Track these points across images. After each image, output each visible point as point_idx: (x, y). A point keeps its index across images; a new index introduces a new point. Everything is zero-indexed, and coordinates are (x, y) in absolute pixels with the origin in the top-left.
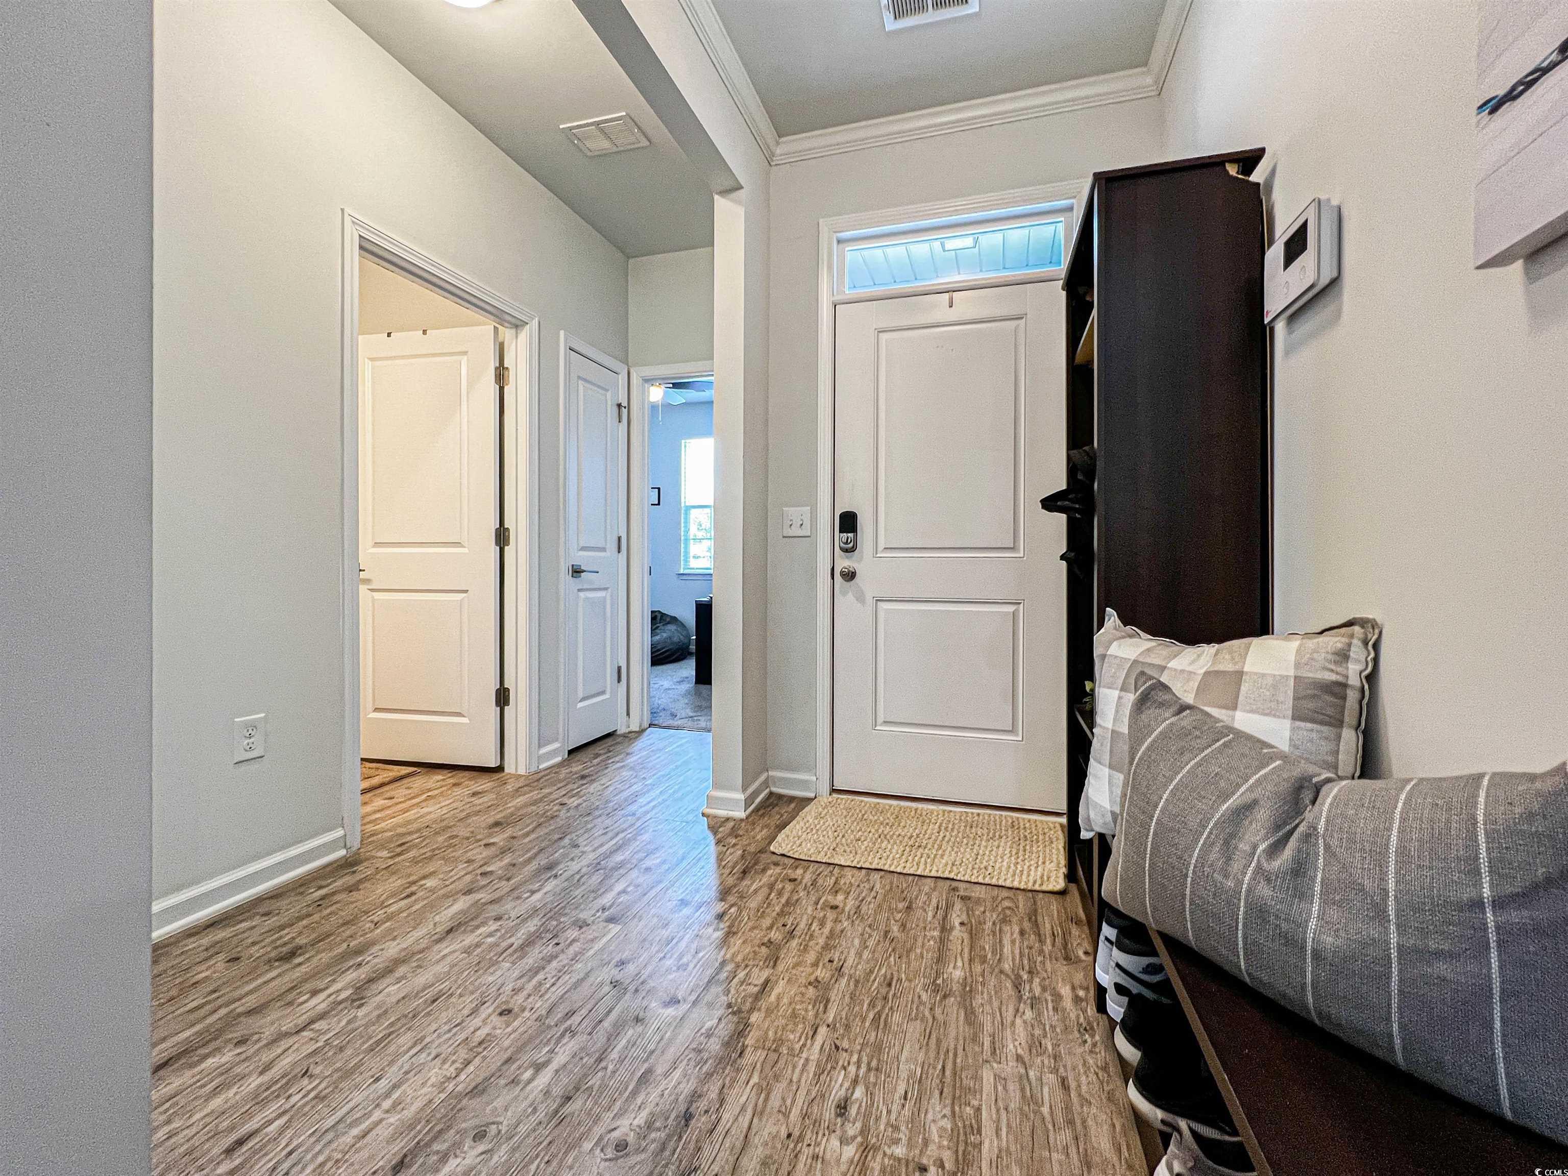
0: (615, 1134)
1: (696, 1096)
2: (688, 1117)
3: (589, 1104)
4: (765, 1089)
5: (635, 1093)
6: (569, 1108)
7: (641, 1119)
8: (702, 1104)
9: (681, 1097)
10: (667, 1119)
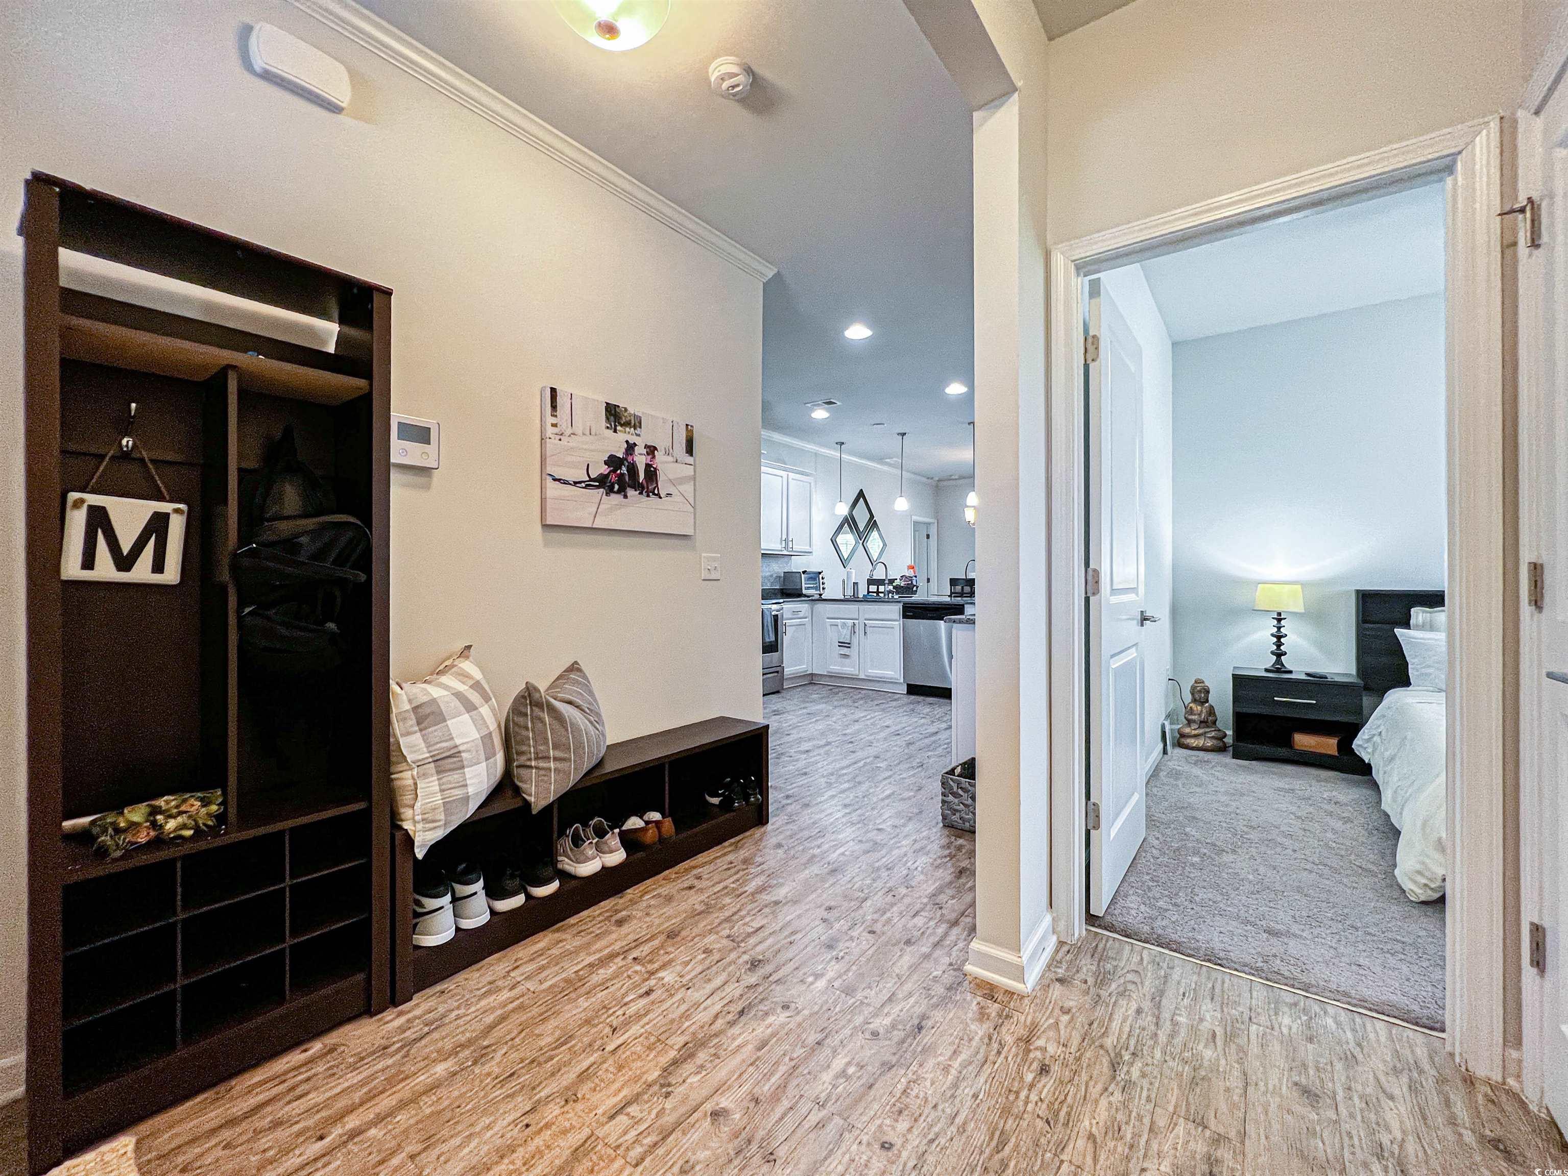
0: (788, 1014)
1: (732, 1024)
2: (742, 1013)
3: (804, 1036)
4: (686, 1016)
5: (773, 1035)
6: (819, 1037)
7: (771, 1019)
8: (730, 1017)
9: (741, 1025)
10: (755, 1015)
